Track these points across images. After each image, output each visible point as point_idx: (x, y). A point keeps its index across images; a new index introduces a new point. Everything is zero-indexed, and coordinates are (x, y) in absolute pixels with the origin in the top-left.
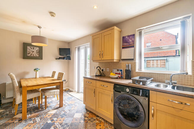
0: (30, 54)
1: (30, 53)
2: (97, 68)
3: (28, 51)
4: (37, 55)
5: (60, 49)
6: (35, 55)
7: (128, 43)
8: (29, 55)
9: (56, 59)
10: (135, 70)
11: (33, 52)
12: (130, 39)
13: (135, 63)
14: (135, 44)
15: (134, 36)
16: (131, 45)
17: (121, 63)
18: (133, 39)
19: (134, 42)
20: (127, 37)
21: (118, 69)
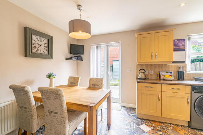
0: (36, 50)
1: (36, 47)
2: (140, 71)
3: (34, 44)
4: (46, 52)
5: (71, 45)
6: (42, 52)
7: (178, 46)
8: (34, 51)
9: (66, 59)
10: (186, 71)
11: (41, 45)
12: (180, 43)
13: (186, 65)
14: (185, 48)
15: (185, 41)
16: (182, 48)
17: (170, 65)
18: (184, 43)
19: (184, 46)
20: (176, 41)
21: (168, 71)
